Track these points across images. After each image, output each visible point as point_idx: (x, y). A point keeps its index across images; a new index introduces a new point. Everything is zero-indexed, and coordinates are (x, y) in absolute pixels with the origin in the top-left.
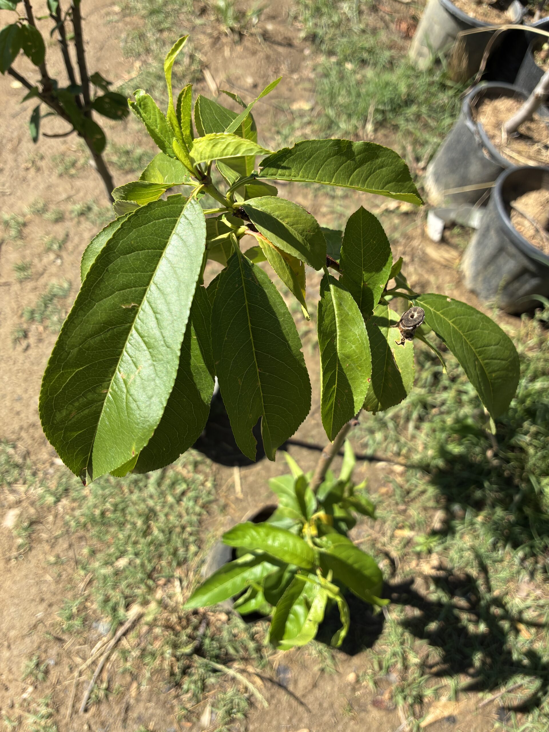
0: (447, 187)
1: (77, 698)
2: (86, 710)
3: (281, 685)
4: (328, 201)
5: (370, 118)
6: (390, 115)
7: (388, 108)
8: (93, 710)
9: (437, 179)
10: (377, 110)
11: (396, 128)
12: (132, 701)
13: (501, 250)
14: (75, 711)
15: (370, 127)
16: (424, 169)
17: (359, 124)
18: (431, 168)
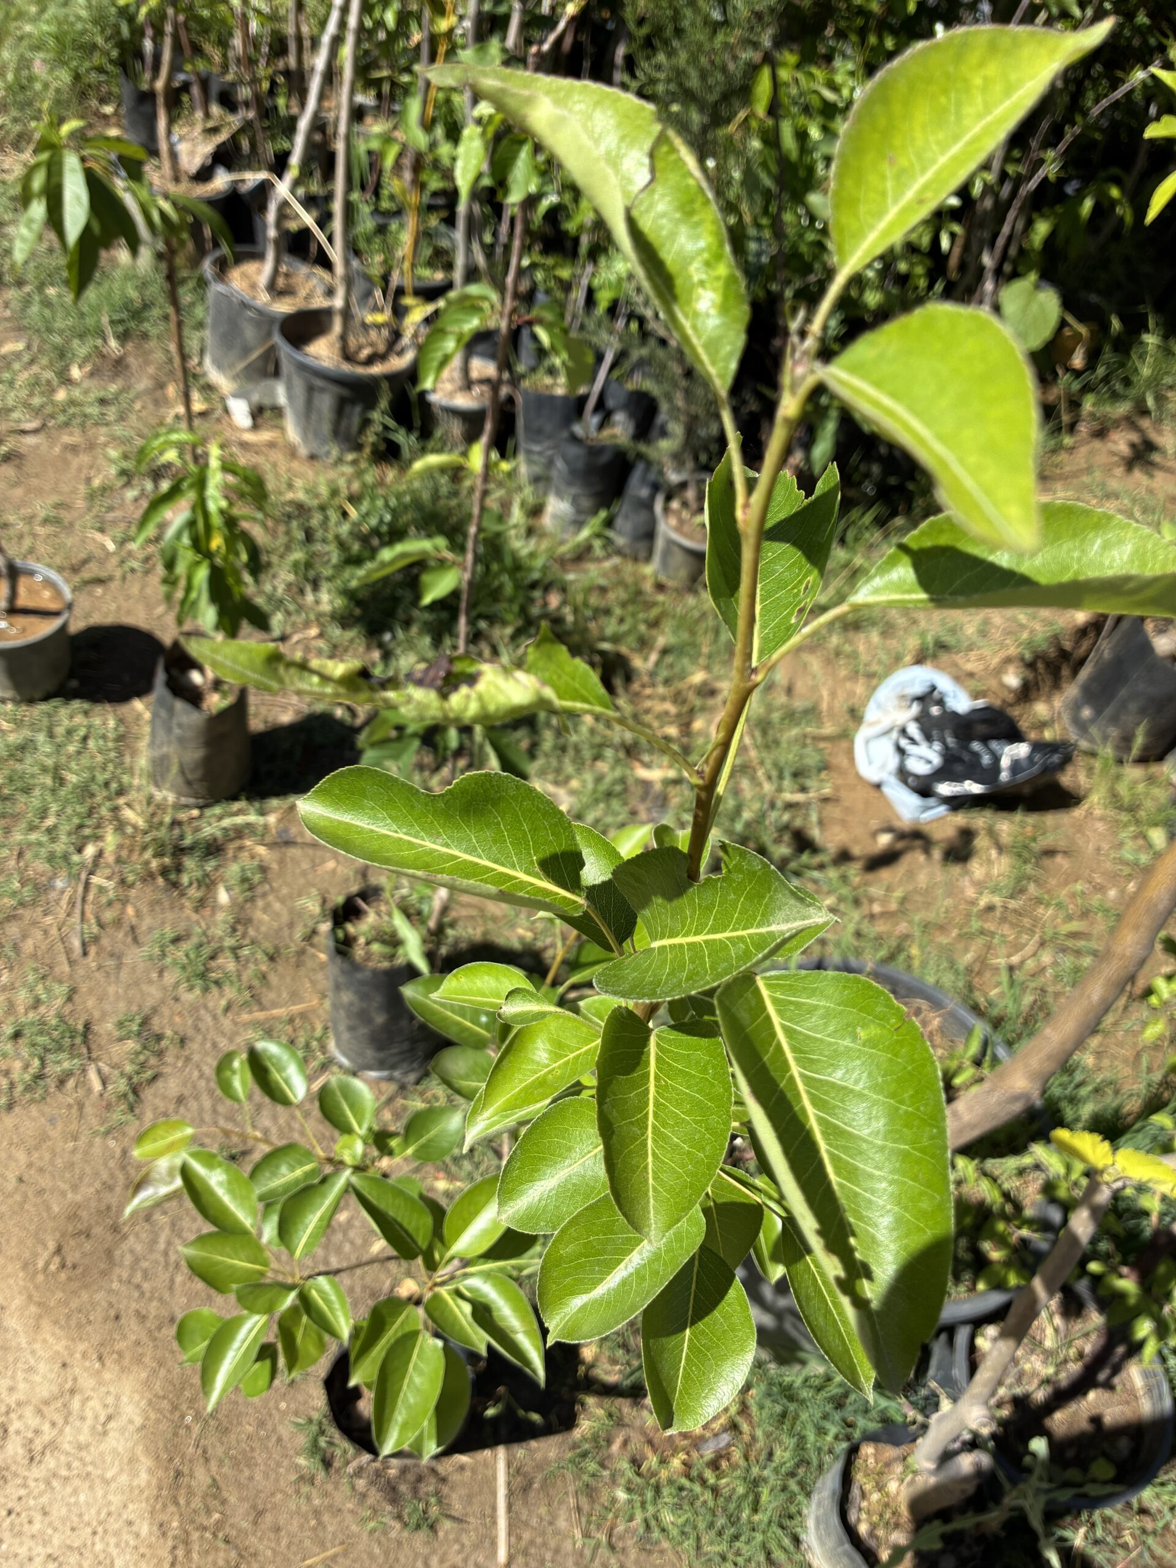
0: (231, 366)
1: (68, 952)
2: (85, 954)
3: (289, 843)
4: (103, 430)
5: (109, 331)
6: (132, 324)
7: (124, 315)
8: (93, 950)
9: (219, 365)
10: (112, 322)
11: (145, 336)
12: (134, 921)
13: (310, 389)
14: (71, 963)
15: (113, 343)
16: (200, 364)
17: (99, 342)
18: (208, 361)
